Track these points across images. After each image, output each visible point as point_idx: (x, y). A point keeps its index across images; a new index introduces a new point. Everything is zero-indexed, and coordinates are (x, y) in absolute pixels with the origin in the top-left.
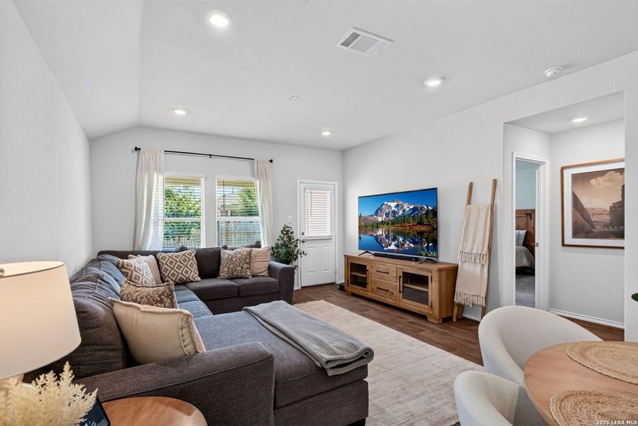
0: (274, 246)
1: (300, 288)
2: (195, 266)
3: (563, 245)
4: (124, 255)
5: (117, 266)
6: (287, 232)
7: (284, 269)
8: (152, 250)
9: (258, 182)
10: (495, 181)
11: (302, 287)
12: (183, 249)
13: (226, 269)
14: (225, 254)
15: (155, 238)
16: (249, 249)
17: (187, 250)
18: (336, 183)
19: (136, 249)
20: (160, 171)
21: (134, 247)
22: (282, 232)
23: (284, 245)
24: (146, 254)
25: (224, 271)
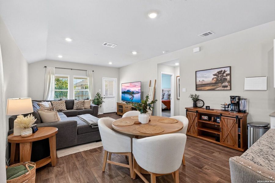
0: (94, 99)
2: (65, 105)
3: (177, 99)
4: (40, 101)
5: (38, 104)
6: (98, 94)
7: (94, 106)
8: (50, 100)
9: (88, 78)
10: (156, 80)
11: (104, 113)
12: (61, 100)
13: (76, 106)
14: (75, 102)
15: (51, 96)
16: (84, 100)
17: (62, 100)
18: (116, 79)
19: (44, 100)
20: (53, 74)
21: (43, 99)
22: (97, 94)
23: (98, 99)
24: (48, 101)
25: (75, 107)
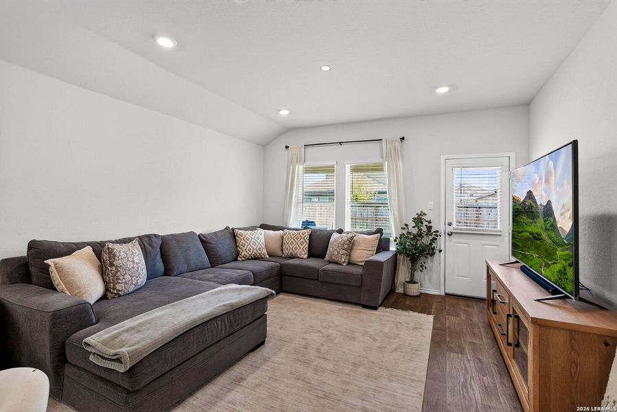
1: (443, 294)
11: (446, 294)
18: (513, 154)
25: (329, 253)
